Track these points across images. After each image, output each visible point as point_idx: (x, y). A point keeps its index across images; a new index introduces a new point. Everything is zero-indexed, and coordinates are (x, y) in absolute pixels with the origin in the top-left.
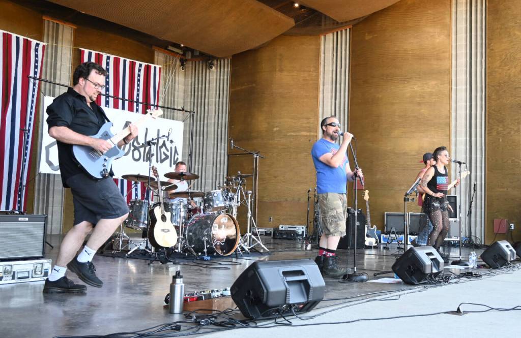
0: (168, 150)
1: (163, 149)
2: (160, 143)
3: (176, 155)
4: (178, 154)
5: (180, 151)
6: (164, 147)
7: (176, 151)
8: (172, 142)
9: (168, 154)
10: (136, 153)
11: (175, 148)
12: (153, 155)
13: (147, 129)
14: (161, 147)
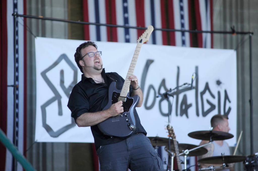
0: (213, 96)
1: (207, 96)
2: (201, 88)
3: (227, 102)
4: (230, 102)
5: (233, 96)
6: (207, 92)
7: (227, 97)
8: (219, 83)
9: (215, 102)
10: (165, 104)
11: (226, 92)
12: (190, 105)
13: (178, 68)
14: (203, 93)
